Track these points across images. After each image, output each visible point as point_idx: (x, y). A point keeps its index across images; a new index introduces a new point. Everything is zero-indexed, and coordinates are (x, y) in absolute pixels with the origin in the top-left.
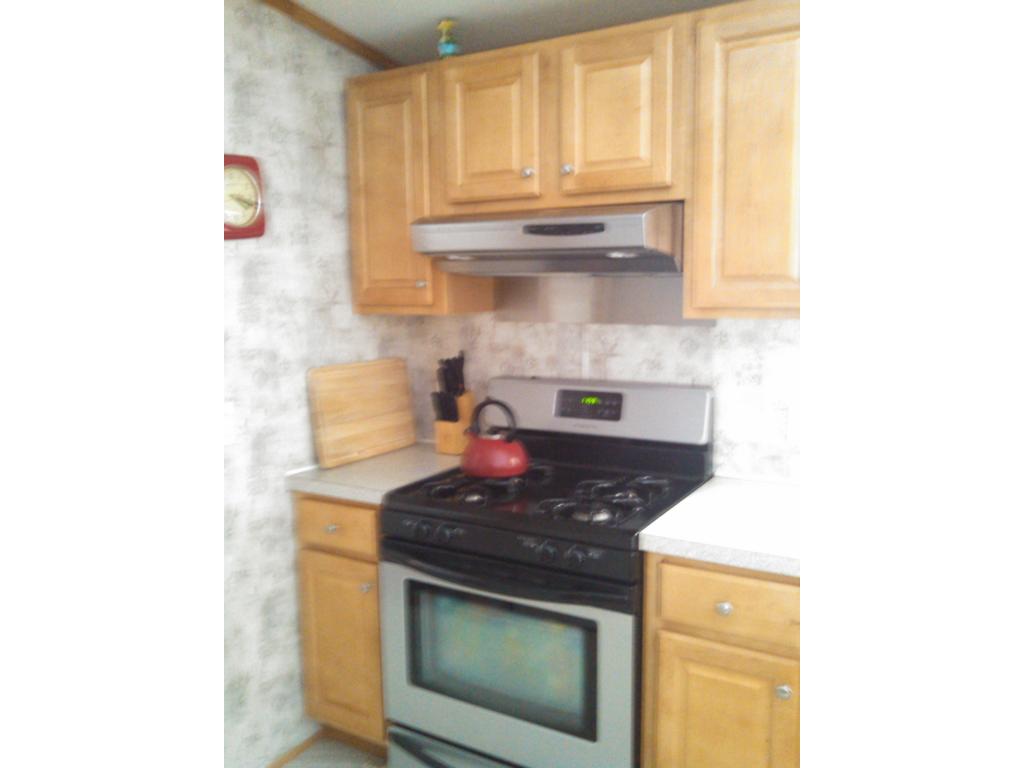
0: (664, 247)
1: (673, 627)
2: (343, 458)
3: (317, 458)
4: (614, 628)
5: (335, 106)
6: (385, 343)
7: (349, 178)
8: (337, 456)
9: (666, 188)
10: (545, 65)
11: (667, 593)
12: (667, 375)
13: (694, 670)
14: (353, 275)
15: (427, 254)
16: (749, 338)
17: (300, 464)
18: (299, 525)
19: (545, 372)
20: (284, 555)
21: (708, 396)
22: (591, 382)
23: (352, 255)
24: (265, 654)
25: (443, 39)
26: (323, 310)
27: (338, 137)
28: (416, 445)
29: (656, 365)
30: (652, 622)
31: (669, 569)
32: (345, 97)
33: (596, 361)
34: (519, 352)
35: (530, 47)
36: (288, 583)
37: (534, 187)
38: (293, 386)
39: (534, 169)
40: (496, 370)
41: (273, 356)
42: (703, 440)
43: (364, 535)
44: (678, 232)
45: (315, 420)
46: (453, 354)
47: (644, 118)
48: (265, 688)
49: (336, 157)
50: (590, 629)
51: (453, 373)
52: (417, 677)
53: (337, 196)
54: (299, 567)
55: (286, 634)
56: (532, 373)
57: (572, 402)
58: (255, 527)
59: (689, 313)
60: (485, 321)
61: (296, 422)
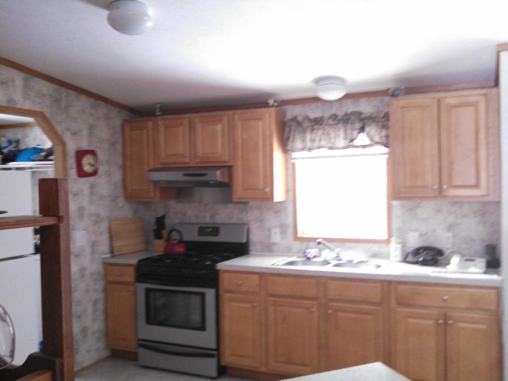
0: (226, 180)
1: (227, 291)
2: (122, 252)
3: (112, 251)
4: (210, 293)
5: (119, 129)
6: (135, 212)
7: (124, 154)
8: (118, 251)
9: (227, 162)
10: (190, 122)
11: (225, 282)
12: (234, 221)
13: (233, 304)
14: (125, 187)
15: (151, 181)
16: (258, 208)
17: (105, 254)
18: (105, 276)
19: (194, 220)
20: (100, 286)
21: (246, 227)
22: (210, 224)
23: (124, 180)
24: (94, 320)
25: (158, 110)
26: (114, 200)
27: (120, 141)
28: (146, 250)
29: (231, 217)
30: (221, 292)
31: (225, 274)
32: (123, 126)
33: (212, 216)
34: (185, 214)
35: (187, 115)
36: (101, 296)
37: (187, 160)
38: (104, 226)
39: (187, 154)
40: (176, 221)
41: (98, 216)
42: (244, 240)
43: (130, 275)
44: (230, 176)
45: (111, 238)
46: (160, 215)
47: (220, 141)
48: (94, 333)
49: (119, 147)
50: (202, 295)
51: (160, 222)
52: (149, 321)
53: (119, 160)
54: (105, 290)
55: (100, 315)
56: (189, 221)
57: (202, 231)
58: (92, 274)
59: (235, 200)
60: (172, 203)
61: (104, 239)
